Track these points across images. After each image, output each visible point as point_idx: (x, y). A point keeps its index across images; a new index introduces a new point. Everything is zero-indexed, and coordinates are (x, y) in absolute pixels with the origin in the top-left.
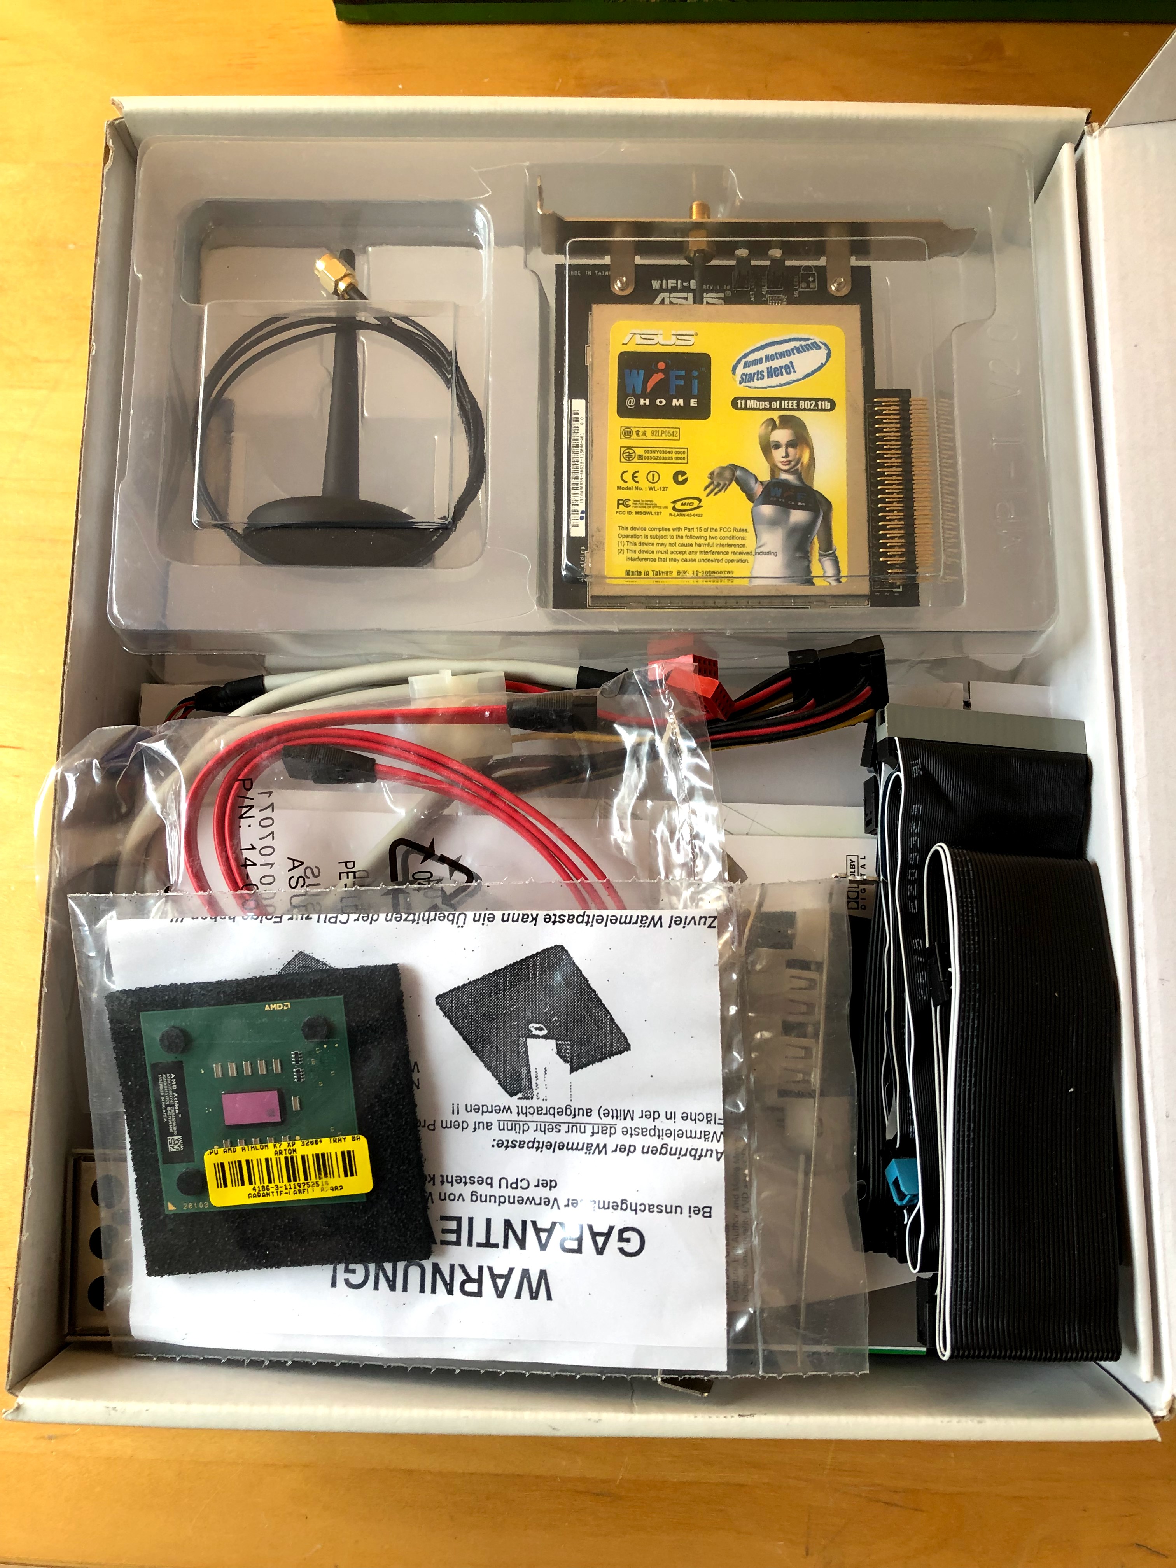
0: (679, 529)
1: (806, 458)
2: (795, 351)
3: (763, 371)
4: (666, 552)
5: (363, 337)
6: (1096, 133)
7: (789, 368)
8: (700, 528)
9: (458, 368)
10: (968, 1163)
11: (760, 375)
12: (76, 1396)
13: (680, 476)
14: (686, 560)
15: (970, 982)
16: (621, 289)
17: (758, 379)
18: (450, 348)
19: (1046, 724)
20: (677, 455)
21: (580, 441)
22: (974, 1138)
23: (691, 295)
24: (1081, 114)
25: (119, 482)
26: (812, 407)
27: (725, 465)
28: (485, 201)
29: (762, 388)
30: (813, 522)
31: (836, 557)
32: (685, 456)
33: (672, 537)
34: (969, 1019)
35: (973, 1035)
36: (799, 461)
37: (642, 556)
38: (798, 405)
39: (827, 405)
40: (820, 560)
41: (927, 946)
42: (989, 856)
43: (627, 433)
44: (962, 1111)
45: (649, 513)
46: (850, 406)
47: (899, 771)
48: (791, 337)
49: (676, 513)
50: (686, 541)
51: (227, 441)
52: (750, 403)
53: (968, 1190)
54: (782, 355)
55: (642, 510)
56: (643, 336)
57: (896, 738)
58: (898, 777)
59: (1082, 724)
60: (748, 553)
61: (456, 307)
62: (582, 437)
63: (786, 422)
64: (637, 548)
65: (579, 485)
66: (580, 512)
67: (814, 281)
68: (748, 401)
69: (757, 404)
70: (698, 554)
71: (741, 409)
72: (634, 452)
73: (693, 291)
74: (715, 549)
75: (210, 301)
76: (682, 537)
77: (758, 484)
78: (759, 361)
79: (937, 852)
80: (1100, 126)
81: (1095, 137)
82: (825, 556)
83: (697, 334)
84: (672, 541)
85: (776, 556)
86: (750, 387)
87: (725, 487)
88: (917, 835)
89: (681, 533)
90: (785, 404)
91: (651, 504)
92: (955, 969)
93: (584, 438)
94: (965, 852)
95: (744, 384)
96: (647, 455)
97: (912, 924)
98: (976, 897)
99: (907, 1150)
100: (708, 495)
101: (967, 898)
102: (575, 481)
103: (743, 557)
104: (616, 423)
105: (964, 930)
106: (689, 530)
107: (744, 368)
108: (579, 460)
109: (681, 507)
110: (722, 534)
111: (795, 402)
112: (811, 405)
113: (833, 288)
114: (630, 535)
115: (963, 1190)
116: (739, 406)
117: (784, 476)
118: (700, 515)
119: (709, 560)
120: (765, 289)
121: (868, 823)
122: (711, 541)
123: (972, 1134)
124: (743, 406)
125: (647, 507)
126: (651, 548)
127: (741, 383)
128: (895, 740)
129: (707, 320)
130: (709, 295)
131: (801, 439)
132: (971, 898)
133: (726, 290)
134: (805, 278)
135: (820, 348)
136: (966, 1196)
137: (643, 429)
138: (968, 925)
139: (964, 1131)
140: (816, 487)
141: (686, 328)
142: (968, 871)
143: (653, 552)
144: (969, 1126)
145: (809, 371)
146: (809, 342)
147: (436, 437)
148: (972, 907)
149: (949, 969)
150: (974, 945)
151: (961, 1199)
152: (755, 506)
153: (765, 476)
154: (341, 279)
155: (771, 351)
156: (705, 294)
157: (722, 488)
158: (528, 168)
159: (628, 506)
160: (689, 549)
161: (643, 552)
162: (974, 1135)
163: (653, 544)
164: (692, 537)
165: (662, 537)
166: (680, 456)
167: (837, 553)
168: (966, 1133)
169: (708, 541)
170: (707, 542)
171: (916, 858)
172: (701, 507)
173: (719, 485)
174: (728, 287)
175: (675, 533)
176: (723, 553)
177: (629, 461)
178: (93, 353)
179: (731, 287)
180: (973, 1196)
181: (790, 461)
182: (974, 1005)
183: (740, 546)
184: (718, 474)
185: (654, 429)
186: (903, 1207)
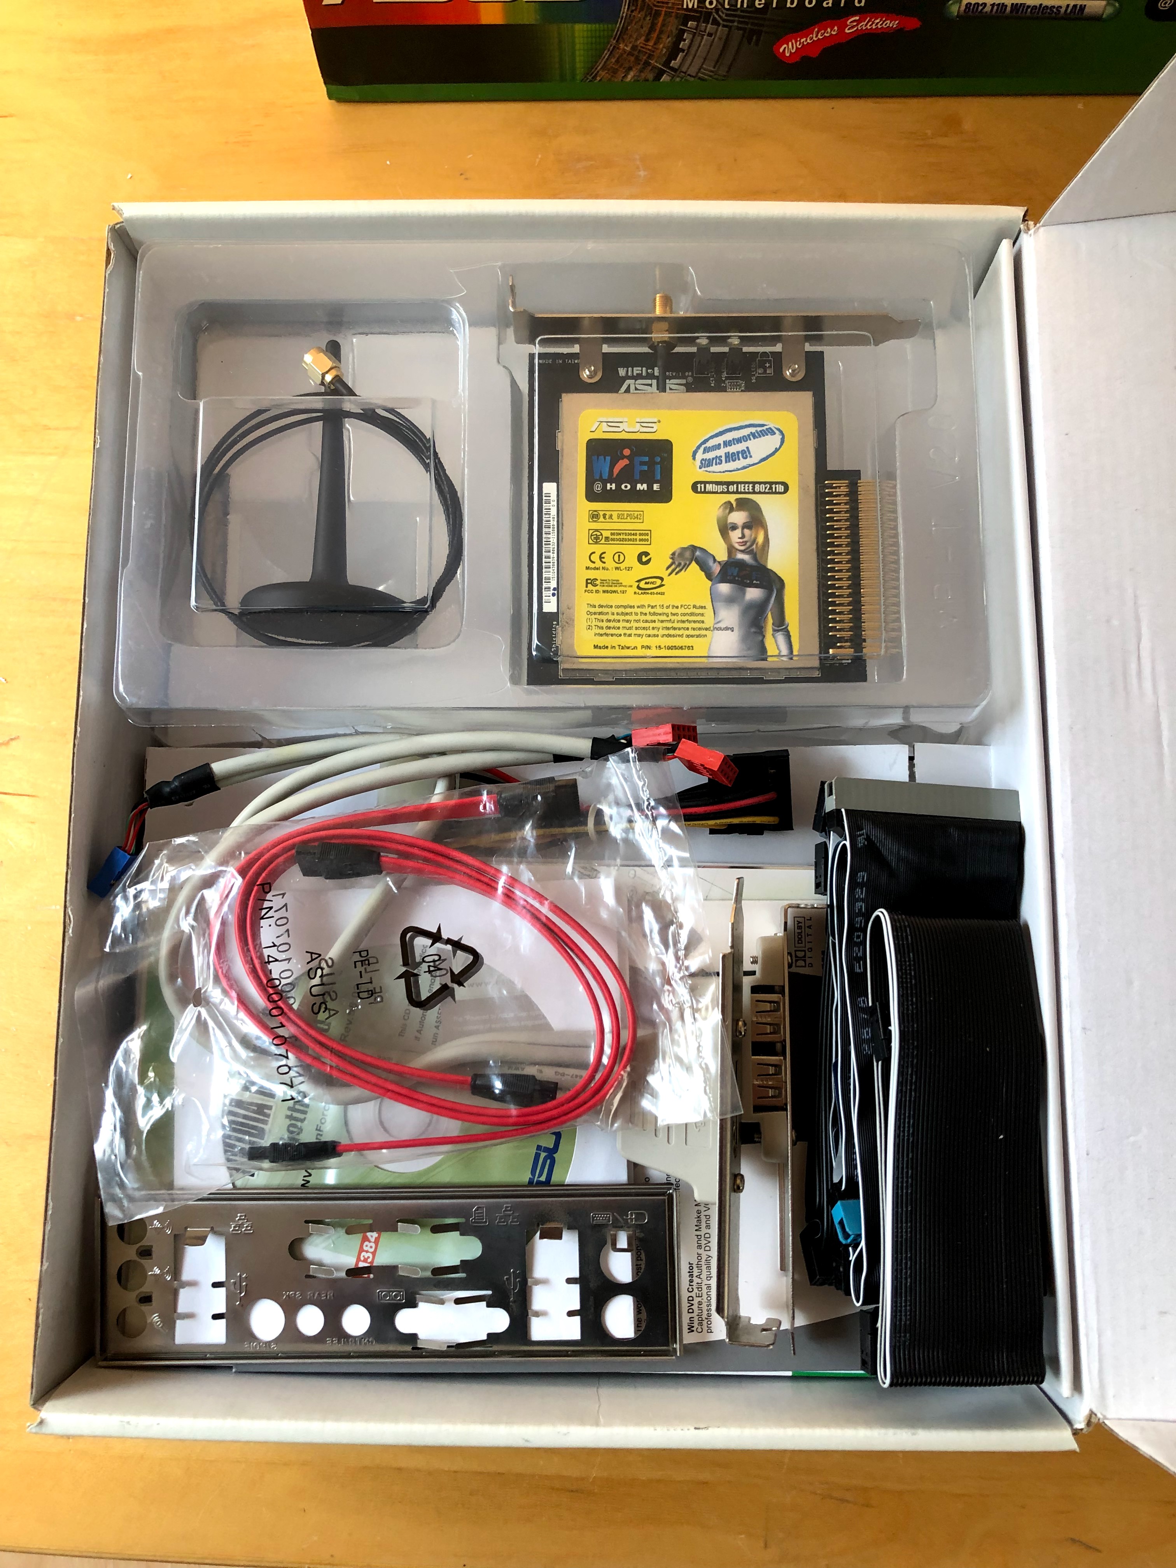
0: (643, 606)
1: (760, 539)
2: (751, 437)
3: (721, 456)
4: (630, 628)
5: (349, 426)
6: (1031, 232)
7: (746, 453)
8: (663, 606)
9: (436, 454)
10: (907, 1207)
11: (718, 460)
12: (95, 1410)
13: (644, 556)
14: (649, 636)
15: (909, 1040)
16: (590, 377)
17: (716, 464)
18: (428, 435)
19: (984, 794)
20: (641, 537)
21: (552, 523)
22: (912, 1184)
23: (654, 382)
24: (1017, 212)
25: (123, 568)
26: (767, 491)
27: (686, 546)
28: (461, 300)
29: (720, 472)
30: (766, 600)
31: (788, 632)
32: (649, 537)
33: (636, 614)
34: (907, 1074)
35: (911, 1089)
36: (754, 541)
37: (609, 632)
38: (754, 487)
39: (781, 488)
40: (773, 635)
41: (870, 1004)
42: (925, 920)
43: (594, 516)
44: (901, 1159)
45: (615, 592)
46: (803, 488)
47: (846, 840)
48: (747, 423)
49: (640, 592)
50: (649, 618)
51: (223, 523)
52: (709, 487)
53: (906, 1232)
54: (739, 441)
55: (609, 589)
56: (610, 424)
57: (843, 810)
58: (844, 845)
59: (1015, 793)
60: (707, 629)
61: (434, 402)
62: (553, 518)
63: (742, 504)
64: (605, 624)
65: (551, 564)
66: (552, 588)
67: (770, 367)
68: (707, 485)
69: (714, 488)
70: (660, 630)
71: (701, 492)
72: (602, 535)
73: (657, 378)
74: (676, 625)
75: (206, 398)
76: (646, 614)
77: (717, 563)
78: (718, 447)
79: (878, 917)
80: (1035, 224)
81: (1031, 235)
82: (778, 631)
83: (659, 422)
84: (637, 618)
85: (733, 631)
86: (709, 472)
87: (686, 566)
88: (862, 900)
89: (644, 610)
90: (741, 488)
91: (617, 583)
92: (895, 1028)
93: (556, 519)
94: (904, 917)
95: (703, 469)
96: (613, 537)
97: (857, 982)
98: (914, 960)
99: (851, 1192)
100: (670, 574)
101: (905, 961)
102: (548, 560)
103: (703, 632)
104: (585, 507)
105: (903, 992)
106: (653, 607)
107: (704, 453)
108: (551, 540)
109: (647, 586)
110: (683, 611)
111: (751, 485)
112: (766, 488)
113: (788, 374)
114: (597, 612)
115: (902, 1232)
116: (699, 490)
117: (740, 556)
118: (663, 594)
119: (670, 636)
120: (725, 375)
121: (817, 885)
122: (673, 618)
123: (910, 1180)
124: (703, 490)
125: (612, 586)
126: (617, 625)
127: (700, 468)
128: (842, 812)
129: (670, 408)
130: (673, 381)
131: (756, 521)
132: (909, 961)
133: (688, 376)
134: (762, 365)
135: (775, 434)
136: (904, 1237)
137: (610, 513)
138: (907, 987)
139: (902, 1178)
140: (770, 566)
141: (648, 415)
142: (907, 936)
143: (619, 628)
144: (907, 1172)
145: (764, 456)
146: (764, 428)
147: (418, 519)
148: (910, 970)
149: (890, 1028)
150: (912, 1005)
151: (899, 1240)
152: (712, 585)
153: (722, 555)
154: (327, 372)
155: (729, 436)
156: (667, 381)
157: (684, 566)
158: (500, 268)
159: (596, 585)
160: (652, 625)
161: (609, 628)
162: (912, 1180)
163: (619, 621)
164: (654, 614)
165: (627, 614)
166: (644, 537)
167: (789, 628)
168: (905, 1179)
169: (670, 617)
170: (668, 619)
171: (861, 922)
172: (664, 585)
173: (680, 564)
174: (690, 373)
175: (639, 610)
176: (684, 628)
177: (596, 543)
178: (98, 446)
179: (692, 374)
180: (911, 1236)
181: (746, 542)
182: (912, 1061)
183: (698, 622)
184: (679, 554)
185: (620, 513)
186: (848, 1246)
